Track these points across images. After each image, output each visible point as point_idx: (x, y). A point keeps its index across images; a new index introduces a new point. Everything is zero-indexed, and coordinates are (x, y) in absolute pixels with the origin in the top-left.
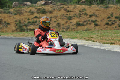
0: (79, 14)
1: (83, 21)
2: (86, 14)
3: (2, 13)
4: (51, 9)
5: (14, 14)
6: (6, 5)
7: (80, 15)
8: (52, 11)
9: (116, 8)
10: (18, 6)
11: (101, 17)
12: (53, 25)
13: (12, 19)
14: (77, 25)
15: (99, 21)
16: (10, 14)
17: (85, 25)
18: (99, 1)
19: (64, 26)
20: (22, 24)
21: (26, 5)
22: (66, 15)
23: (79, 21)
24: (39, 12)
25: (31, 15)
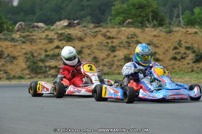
0: (127, 42)
2: (138, 42)
3: (2, 40)
4: (80, 34)
5: (21, 42)
6: (2, 27)
8: (82, 37)
9: (186, 33)
10: (25, 29)
11: (163, 47)
13: (19, 50)
14: (125, 60)
15: (161, 54)
16: (15, 42)
18: (155, 21)
19: (105, 62)
20: (35, 58)
21: (37, 27)
22: (107, 44)
23: (128, 53)
24: (61, 38)
25: (50, 44)
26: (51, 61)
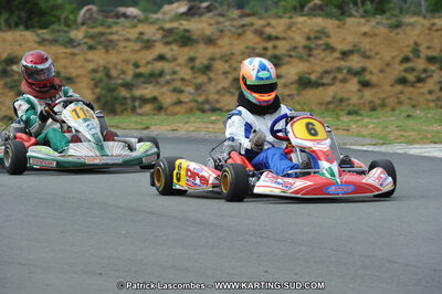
0: (305, 47)
1: (319, 69)
2: (329, 48)
3: (47, 43)
4: (209, 31)
5: (85, 47)
6: (54, 16)
7: (310, 49)
8: (214, 37)
9: (430, 29)
10: (97, 19)
12: (218, 83)
13: (80, 64)
14: (300, 85)
15: (375, 71)
16: (74, 47)
17: (329, 85)
18: (368, 3)
20: (113, 81)
21: (125, 15)
22: (263, 52)
23: (306, 70)
24: (170, 39)
25: (145, 52)
26: (145, 86)
